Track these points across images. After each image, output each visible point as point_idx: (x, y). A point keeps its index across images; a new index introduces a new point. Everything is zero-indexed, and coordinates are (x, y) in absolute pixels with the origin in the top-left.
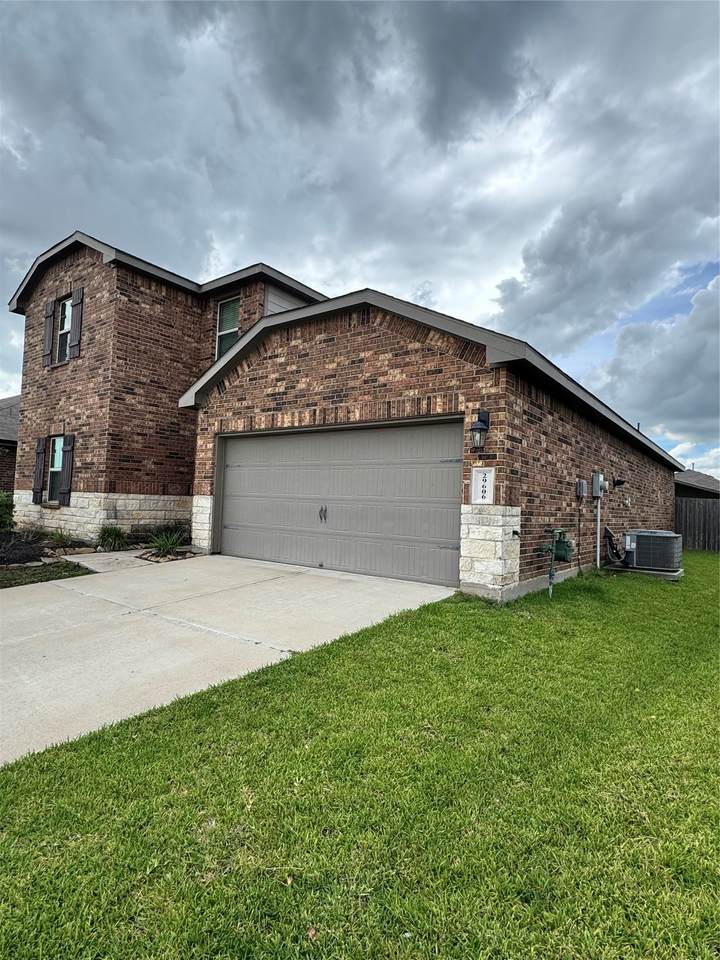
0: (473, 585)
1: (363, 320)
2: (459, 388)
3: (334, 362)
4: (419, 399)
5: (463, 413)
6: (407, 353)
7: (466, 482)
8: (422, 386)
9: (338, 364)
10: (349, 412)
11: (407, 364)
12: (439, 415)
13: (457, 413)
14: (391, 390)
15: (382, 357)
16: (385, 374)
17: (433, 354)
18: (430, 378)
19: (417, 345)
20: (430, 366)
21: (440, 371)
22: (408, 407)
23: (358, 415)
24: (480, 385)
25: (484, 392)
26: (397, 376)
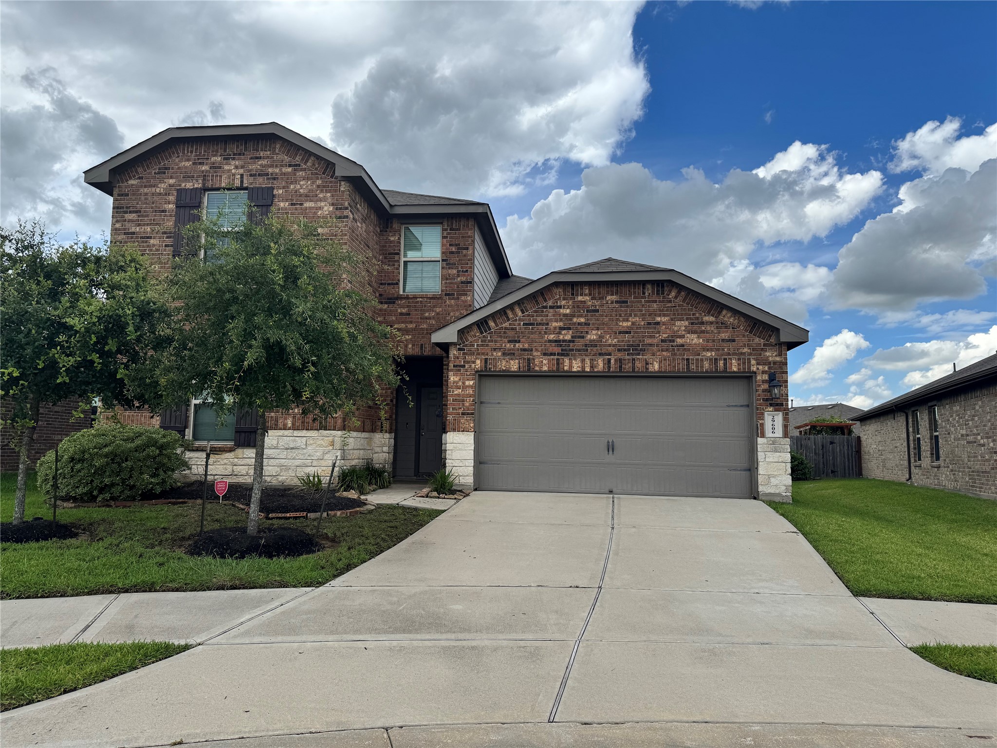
0: (770, 494)
1: (658, 291)
2: (750, 354)
3: (628, 320)
4: (716, 359)
5: (755, 373)
6: (702, 323)
7: (761, 422)
8: (718, 350)
9: (633, 324)
10: (647, 364)
11: (703, 332)
12: (734, 372)
13: (750, 372)
14: (689, 350)
15: (678, 323)
16: (682, 337)
17: (726, 327)
18: (725, 344)
19: (712, 319)
20: (724, 335)
21: (734, 341)
22: (706, 365)
23: (656, 367)
24: (768, 354)
25: (771, 359)
26: (694, 339)
